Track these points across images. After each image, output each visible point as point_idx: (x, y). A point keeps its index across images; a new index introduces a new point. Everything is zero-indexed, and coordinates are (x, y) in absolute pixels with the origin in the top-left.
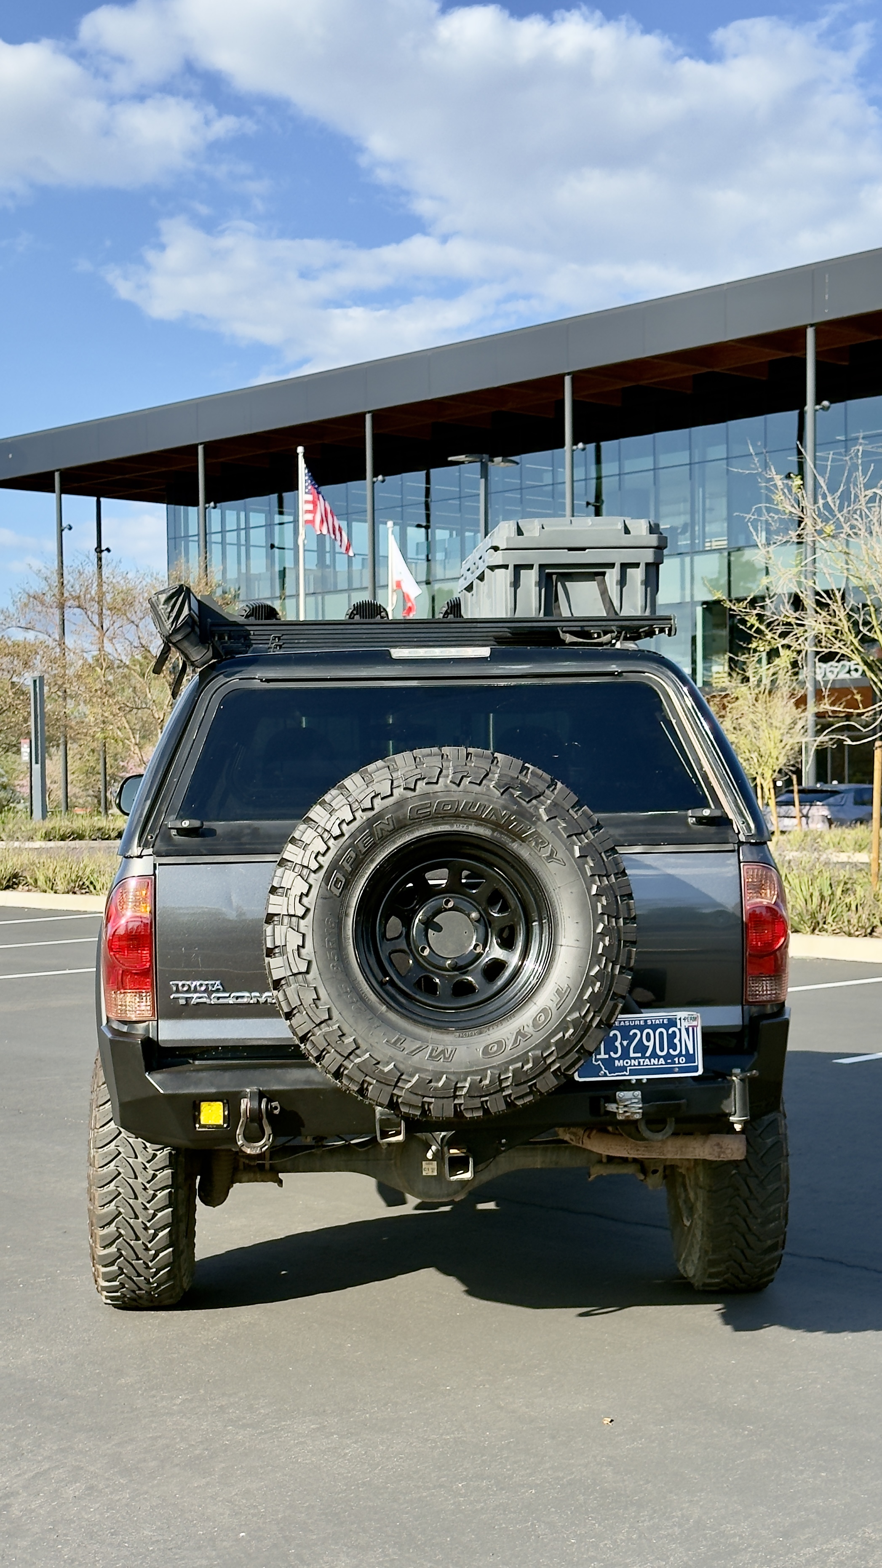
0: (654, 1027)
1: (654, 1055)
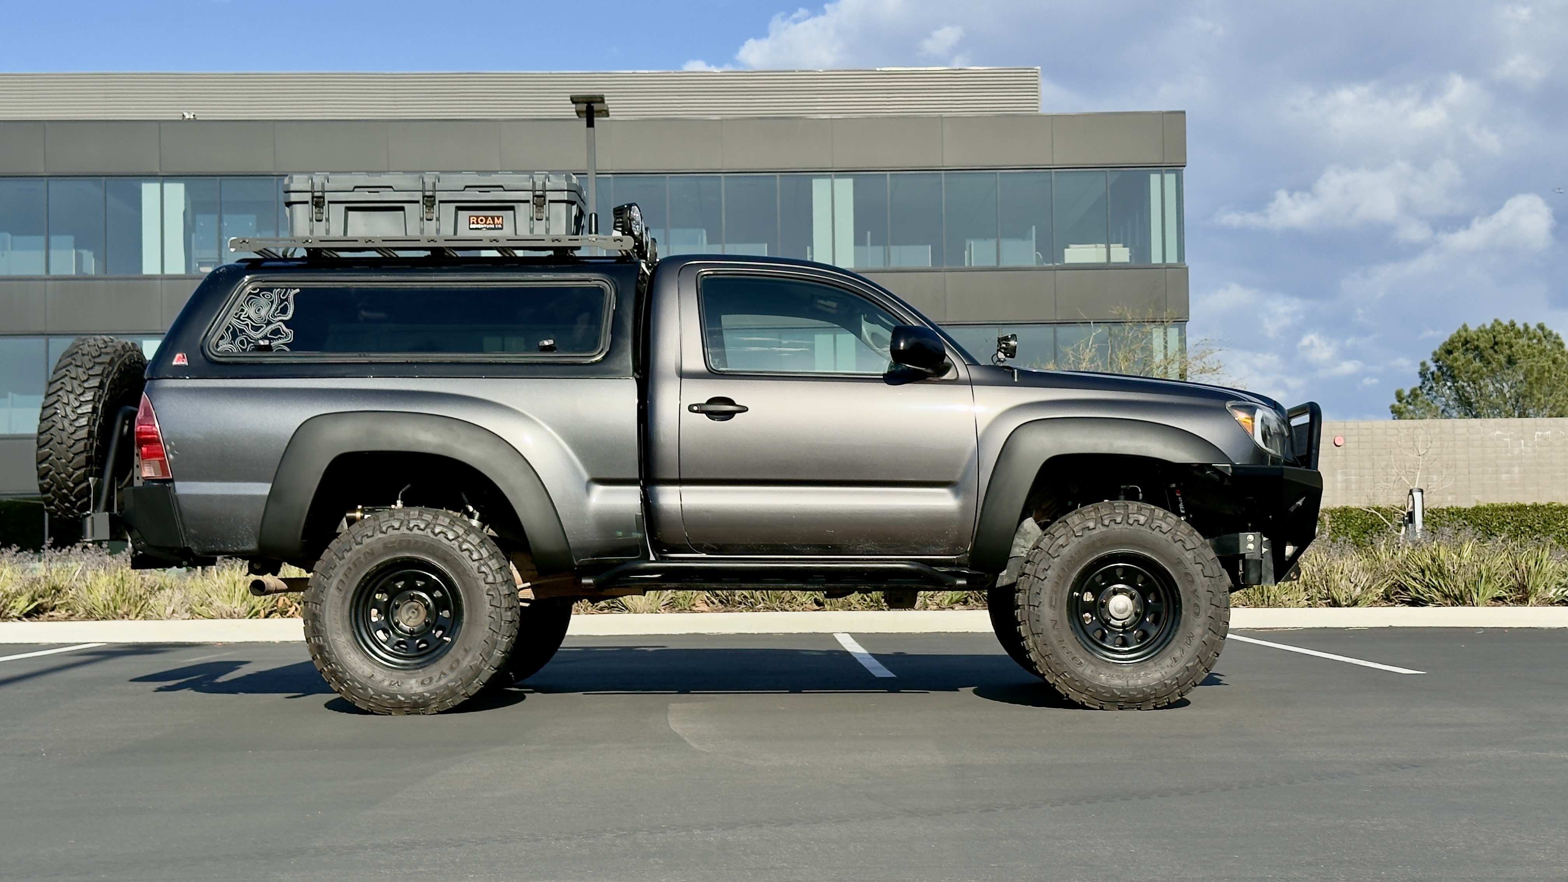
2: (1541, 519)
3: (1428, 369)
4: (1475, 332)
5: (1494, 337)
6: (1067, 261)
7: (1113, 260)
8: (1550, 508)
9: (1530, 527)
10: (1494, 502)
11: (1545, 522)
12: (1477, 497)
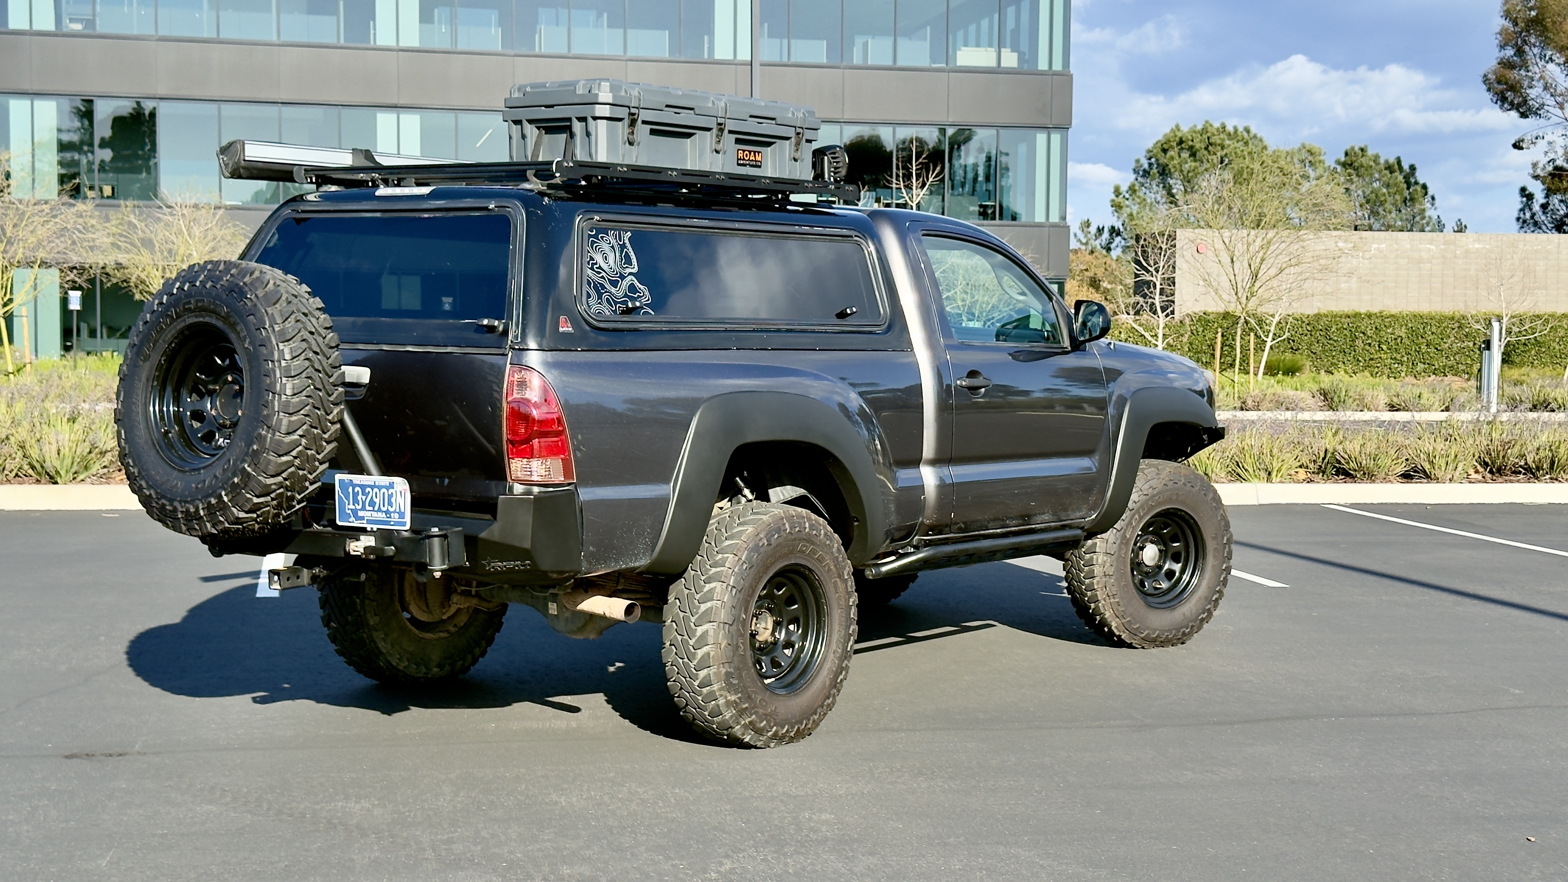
0: (380, 488)
1: (379, 510)
2: (1374, 326)
3: (1141, 166)
4: (1188, 132)
5: (1208, 138)
6: (959, 63)
7: (1003, 65)
8: (1381, 316)
9: (1363, 333)
10: (1333, 309)
11: (1376, 328)
12: (1319, 304)
